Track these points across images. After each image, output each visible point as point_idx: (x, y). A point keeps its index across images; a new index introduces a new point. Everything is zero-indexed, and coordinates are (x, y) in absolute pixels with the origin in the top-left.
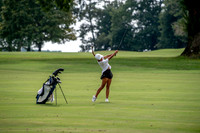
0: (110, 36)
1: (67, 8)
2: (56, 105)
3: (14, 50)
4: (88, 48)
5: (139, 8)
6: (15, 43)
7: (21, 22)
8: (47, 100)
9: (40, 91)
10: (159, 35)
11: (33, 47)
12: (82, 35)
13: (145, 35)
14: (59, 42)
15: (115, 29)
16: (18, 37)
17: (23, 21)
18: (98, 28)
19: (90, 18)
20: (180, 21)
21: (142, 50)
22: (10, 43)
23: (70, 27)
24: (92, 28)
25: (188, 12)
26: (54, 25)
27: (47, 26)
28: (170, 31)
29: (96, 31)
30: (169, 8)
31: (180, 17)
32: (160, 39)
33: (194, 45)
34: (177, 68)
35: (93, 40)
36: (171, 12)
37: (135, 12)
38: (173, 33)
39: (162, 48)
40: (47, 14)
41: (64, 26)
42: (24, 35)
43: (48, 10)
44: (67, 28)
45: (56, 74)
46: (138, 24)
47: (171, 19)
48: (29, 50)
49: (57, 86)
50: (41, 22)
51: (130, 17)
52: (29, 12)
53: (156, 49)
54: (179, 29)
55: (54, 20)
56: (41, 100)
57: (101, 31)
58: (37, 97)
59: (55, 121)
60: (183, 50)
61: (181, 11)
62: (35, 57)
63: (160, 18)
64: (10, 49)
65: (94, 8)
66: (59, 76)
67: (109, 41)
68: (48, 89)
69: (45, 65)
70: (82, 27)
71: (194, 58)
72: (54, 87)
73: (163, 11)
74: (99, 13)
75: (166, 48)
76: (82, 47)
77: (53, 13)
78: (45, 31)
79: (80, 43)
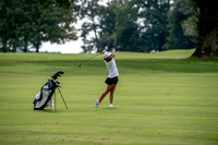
0: (114, 36)
1: (68, 6)
2: (55, 111)
3: (10, 51)
4: (90, 48)
5: (145, 5)
6: (10, 43)
7: (17, 20)
8: (45, 105)
9: (37, 96)
10: (168, 34)
11: (30, 47)
12: (84, 35)
13: (152, 34)
14: (58, 42)
15: (119, 28)
16: (14, 36)
17: (19, 19)
18: (101, 27)
19: (92, 16)
20: (190, 19)
21: (149, 51)
22: (5, 43)
23: (71, 26)
24: (94, 27)
25: (199, 10)
26: (52, 23)
27: (45, 25)
28: (179, 30)
29: (99, 30)
30: (178, 5)
31: (190, 15)
32: (168, 39)
33: (205, 45)
34: (187, 71)
35: (95, 40)
36: (181, 10)
37: (141, 9)
38: (182, 33)
39: (170, 48)
40: (45, 12)
41: (64, 24)
42: (20, 35)
43: (46, 7)
44: (67, 27)
45: (55, 77)
46: (145, 22)
47: (181, 17)
48: (25, 51)
49: (57, 90)
50: (38, 20)
51: (136, 15)
52: (25, 10)
53: (165, 50)
54: (189, 28)
55: (53, 18)
56: (39, 105)
57: (104, 30)
58: (35, 102)
59: (54, 129)
60: (193, 51)
61: (191, 9)
62: (32, 59)
63: (169, 16)
64: (5, 50)
65: (97, 5)
66: (59, 79)
67: (113, 41)
68: (47, 93)
69: (43, 67)
70: (84, 26)
71: (206, 60)
72: (53, 92)
73: (172, 8)
74: (102, 11)
75: (175, 48)
76: (83, 47)
77: (52, 11)
78: (44, 30)
79: (82, 44)
